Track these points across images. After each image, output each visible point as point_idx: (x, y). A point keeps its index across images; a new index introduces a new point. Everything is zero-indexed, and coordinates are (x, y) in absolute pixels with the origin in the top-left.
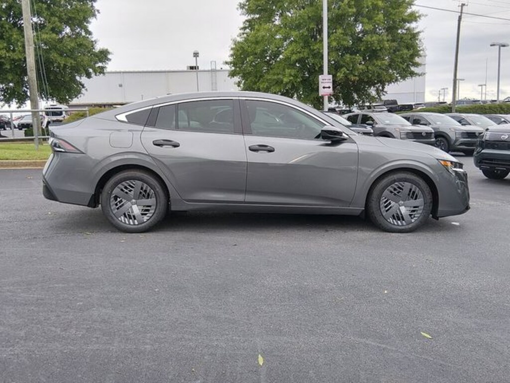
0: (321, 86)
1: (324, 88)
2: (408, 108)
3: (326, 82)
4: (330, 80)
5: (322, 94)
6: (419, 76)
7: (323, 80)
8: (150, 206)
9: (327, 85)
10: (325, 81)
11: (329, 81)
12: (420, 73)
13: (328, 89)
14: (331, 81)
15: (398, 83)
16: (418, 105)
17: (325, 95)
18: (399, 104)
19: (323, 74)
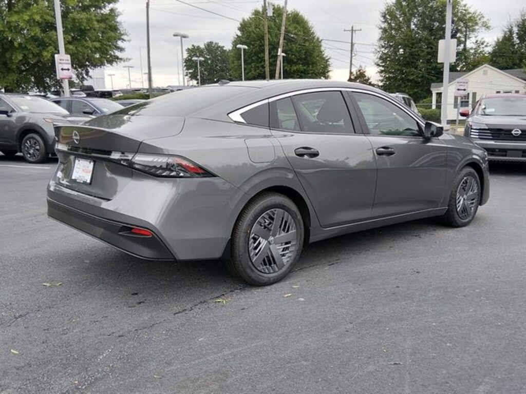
0: (58, 67)
1: (62, 69)
2: (108, 95)
3: (64, 63)
4: (68, 60)
5: (61, 77)
6: (124, 61)
7: (61, 60)
8: (289, 243)
9: (66, 67)
10: (62, 62)
11: (68, 62)
12: (125, 59)
13: (67, 71)
14: (70, 62)
15: (105, 67)
16: (116, 92)
17: (65, 78)
18: (95, 90)
19: (58, 53)
